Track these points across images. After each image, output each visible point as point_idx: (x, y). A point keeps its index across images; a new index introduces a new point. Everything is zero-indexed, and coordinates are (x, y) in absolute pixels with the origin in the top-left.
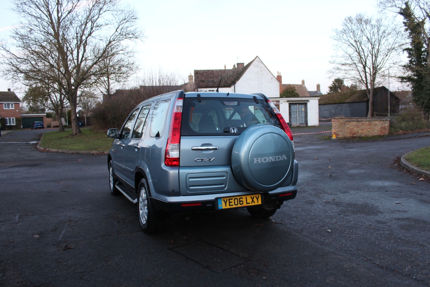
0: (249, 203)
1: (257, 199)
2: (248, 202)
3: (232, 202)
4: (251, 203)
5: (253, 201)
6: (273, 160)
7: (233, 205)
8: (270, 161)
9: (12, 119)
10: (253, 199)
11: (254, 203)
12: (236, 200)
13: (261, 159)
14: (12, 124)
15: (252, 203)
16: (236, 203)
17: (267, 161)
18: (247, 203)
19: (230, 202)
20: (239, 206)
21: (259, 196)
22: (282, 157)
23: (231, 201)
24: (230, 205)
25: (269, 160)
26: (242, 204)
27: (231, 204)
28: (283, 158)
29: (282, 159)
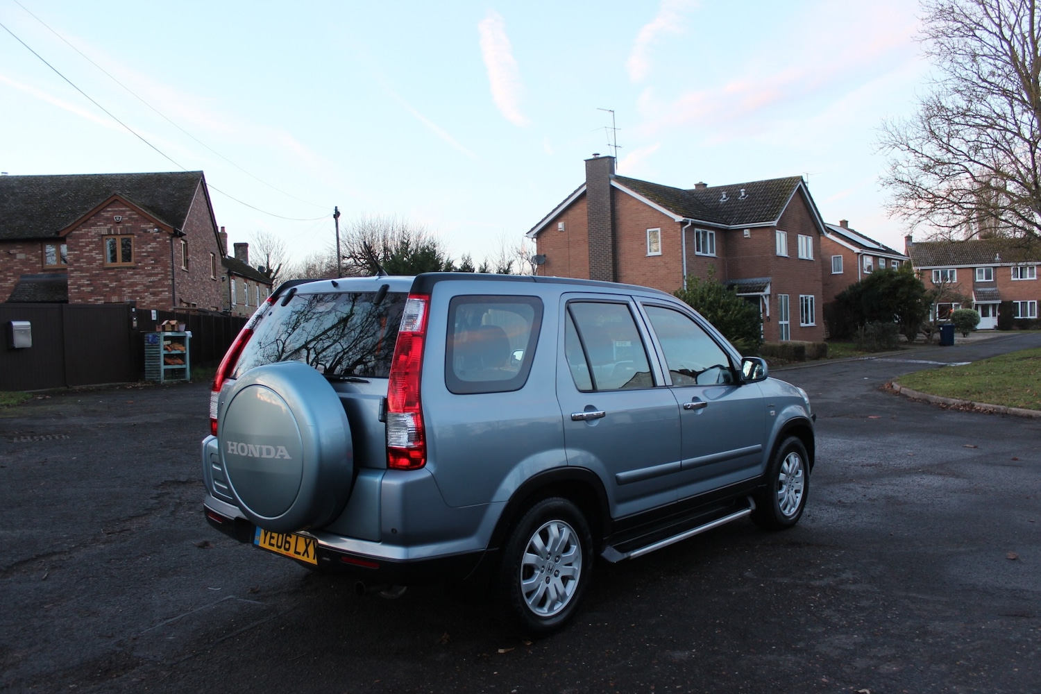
0: (299, 553)
2: (297, 550)
3: (274, 538)
4: (301, 554)
5: (306, 551)
6: (257, 455)
8: (250, 455)
9: (1031, 303)
10: (307, 546)
11: (308, 557)
12: (280, 537)
13: (237, 445)
14: (1029, 317)
15: (303, 555)
16: (279, 544)
17: (244, 454)
18: (295, 552)
19: (271, 537)
21: (310, 542)
22: (277, 450)
24: (270, 544)
25: (248, 453)
26: (288, 550)
28: (279, 453)
29: (278, 457)
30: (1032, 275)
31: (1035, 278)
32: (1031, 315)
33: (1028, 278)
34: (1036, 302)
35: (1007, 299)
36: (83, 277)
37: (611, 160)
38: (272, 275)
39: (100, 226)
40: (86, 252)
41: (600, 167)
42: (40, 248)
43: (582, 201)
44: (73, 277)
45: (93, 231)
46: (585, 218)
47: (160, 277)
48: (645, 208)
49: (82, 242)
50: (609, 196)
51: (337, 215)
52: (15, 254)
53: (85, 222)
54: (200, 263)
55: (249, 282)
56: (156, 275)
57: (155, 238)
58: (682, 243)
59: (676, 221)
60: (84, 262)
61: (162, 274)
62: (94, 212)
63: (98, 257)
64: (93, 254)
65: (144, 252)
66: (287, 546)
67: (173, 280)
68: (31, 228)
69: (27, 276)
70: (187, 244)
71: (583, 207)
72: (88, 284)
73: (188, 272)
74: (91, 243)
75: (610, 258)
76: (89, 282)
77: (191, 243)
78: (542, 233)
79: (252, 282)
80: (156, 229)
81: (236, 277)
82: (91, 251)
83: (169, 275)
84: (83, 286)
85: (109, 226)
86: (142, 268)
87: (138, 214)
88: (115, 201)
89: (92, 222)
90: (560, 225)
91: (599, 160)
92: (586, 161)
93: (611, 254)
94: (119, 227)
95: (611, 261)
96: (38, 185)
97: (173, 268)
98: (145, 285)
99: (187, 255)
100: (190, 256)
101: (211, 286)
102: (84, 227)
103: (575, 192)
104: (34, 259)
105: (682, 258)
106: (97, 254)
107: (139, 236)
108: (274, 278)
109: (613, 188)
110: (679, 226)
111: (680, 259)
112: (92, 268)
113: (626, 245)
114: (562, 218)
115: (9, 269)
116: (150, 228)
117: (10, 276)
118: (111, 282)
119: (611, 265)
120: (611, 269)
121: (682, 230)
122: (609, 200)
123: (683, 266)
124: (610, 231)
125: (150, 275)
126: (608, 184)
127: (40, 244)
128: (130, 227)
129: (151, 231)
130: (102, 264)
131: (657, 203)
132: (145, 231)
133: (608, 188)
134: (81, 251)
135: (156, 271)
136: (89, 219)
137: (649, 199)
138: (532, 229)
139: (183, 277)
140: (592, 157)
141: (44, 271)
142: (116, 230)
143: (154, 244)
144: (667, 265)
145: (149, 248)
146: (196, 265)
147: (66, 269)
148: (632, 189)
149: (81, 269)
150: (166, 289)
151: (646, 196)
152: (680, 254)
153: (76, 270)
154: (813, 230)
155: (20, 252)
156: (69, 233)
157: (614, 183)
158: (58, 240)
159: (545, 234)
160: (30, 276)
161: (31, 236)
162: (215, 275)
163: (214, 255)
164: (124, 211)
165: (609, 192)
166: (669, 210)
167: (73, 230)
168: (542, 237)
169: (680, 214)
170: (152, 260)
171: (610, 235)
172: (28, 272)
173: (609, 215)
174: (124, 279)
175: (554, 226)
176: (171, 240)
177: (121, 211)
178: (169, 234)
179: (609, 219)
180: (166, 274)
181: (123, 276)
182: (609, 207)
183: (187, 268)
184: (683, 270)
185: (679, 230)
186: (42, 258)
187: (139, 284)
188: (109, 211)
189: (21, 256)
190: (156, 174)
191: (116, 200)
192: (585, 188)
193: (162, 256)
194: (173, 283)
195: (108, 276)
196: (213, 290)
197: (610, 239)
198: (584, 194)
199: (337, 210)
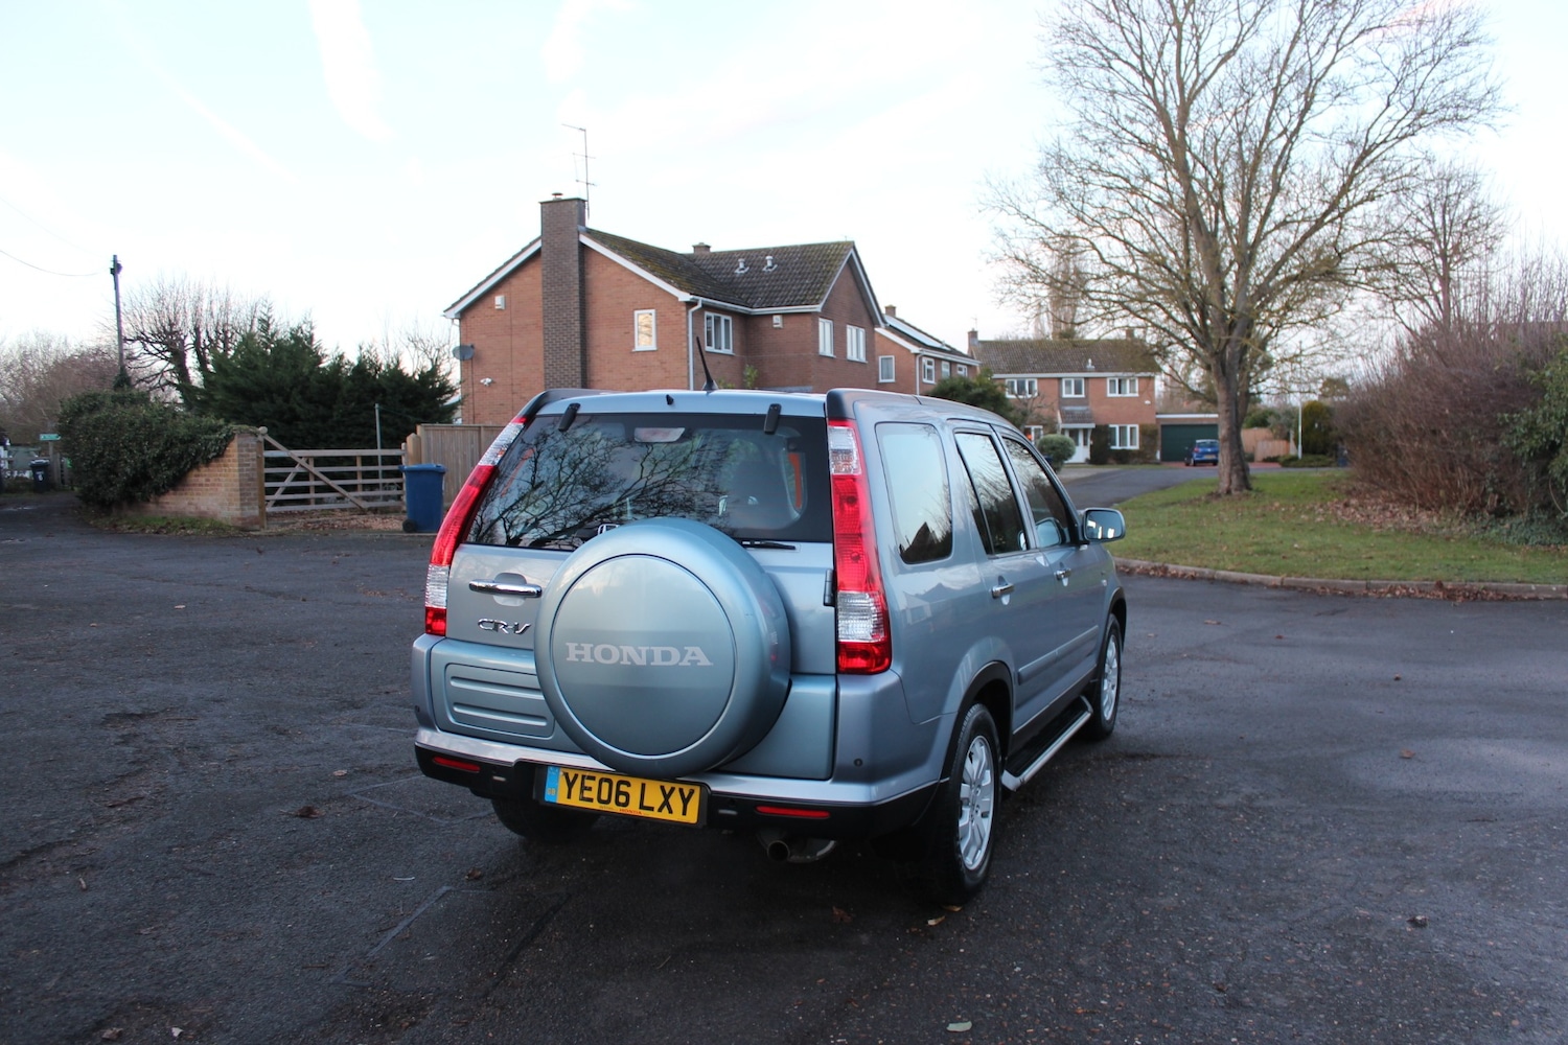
0: (651, 809)
1: (685, 801)
2: (645, 804)
3: (590, 789)
4: (656, 809)
5: (666, 803)
6: (641, 661)
7: (591, 800)
8: (625, 662)
9: (1131, 428)
10: (667, 797)
11: (671, 812)
12: (605, 786)
13: (592, 650)
14: (1129, 447)
15: (660, 810)
16: (604, 797)
18: (642, 807)
19: (584, 788)
20: (612, 807)
21: (692, 793)
22: (683, 654)
23: (588, 783)
24: (583, 799)
25: (621, 659)
26: (626, 804)
27: (587, 794)
28: (688, 657)
29: (685, 663)
30: (1132, 391)
31: (1137, 395)
32: (1131, 444)
33: (1128, 395)
34: (1137, 426)
35: (1102, 422)
37: (581, 203)
41: (563, 215)
43: (533, 264)
46: (538, 292)
48: (632, 279)
50: (576, 258)
51: (116, 269)
58: (688, 332)
59: (680, 300)
66: (622, 799)
71: (535, 273)
75: (578, 352)
78: (469, 312)
90: (499, 300)
91: (562, 204)
92: (542, 203)
93: (578, 347)
95: (578, 358)
103: (524, 250)
105: (688, 356)
109: (583, 247)
110: (684, 308)
111: (685, 356)
113: (600, 334)
114: (501, 290)
119: (578, 364)
120: (579, 369)
121: (687, 314)
122: (577, 264)
123: (688, 368)
124: (577, 311)
126: (575, 241)
131: (652, 271)
133: (576, 246)
137: (639, 266)
138: (454, 305)
140: (551, 198)
144: (664, 366)
148: (613, 249)
151: (634, 260)
152: (685, 350)
154: (865, 318)
157: (585, 240)
159: (474, 312)
165: (576, 252)
166: (669, 283)
168: (469, 316)
169: (686, 290)
171: (577, 317)
173: (577, 287)
175: (488, 301)
179: (577, 293)
182: (577, 275)
184: (688, 374)
185: (684, 314)
192: (538, 245)
197: (577, 324)
198: (538, 253)
199: (115, 261)
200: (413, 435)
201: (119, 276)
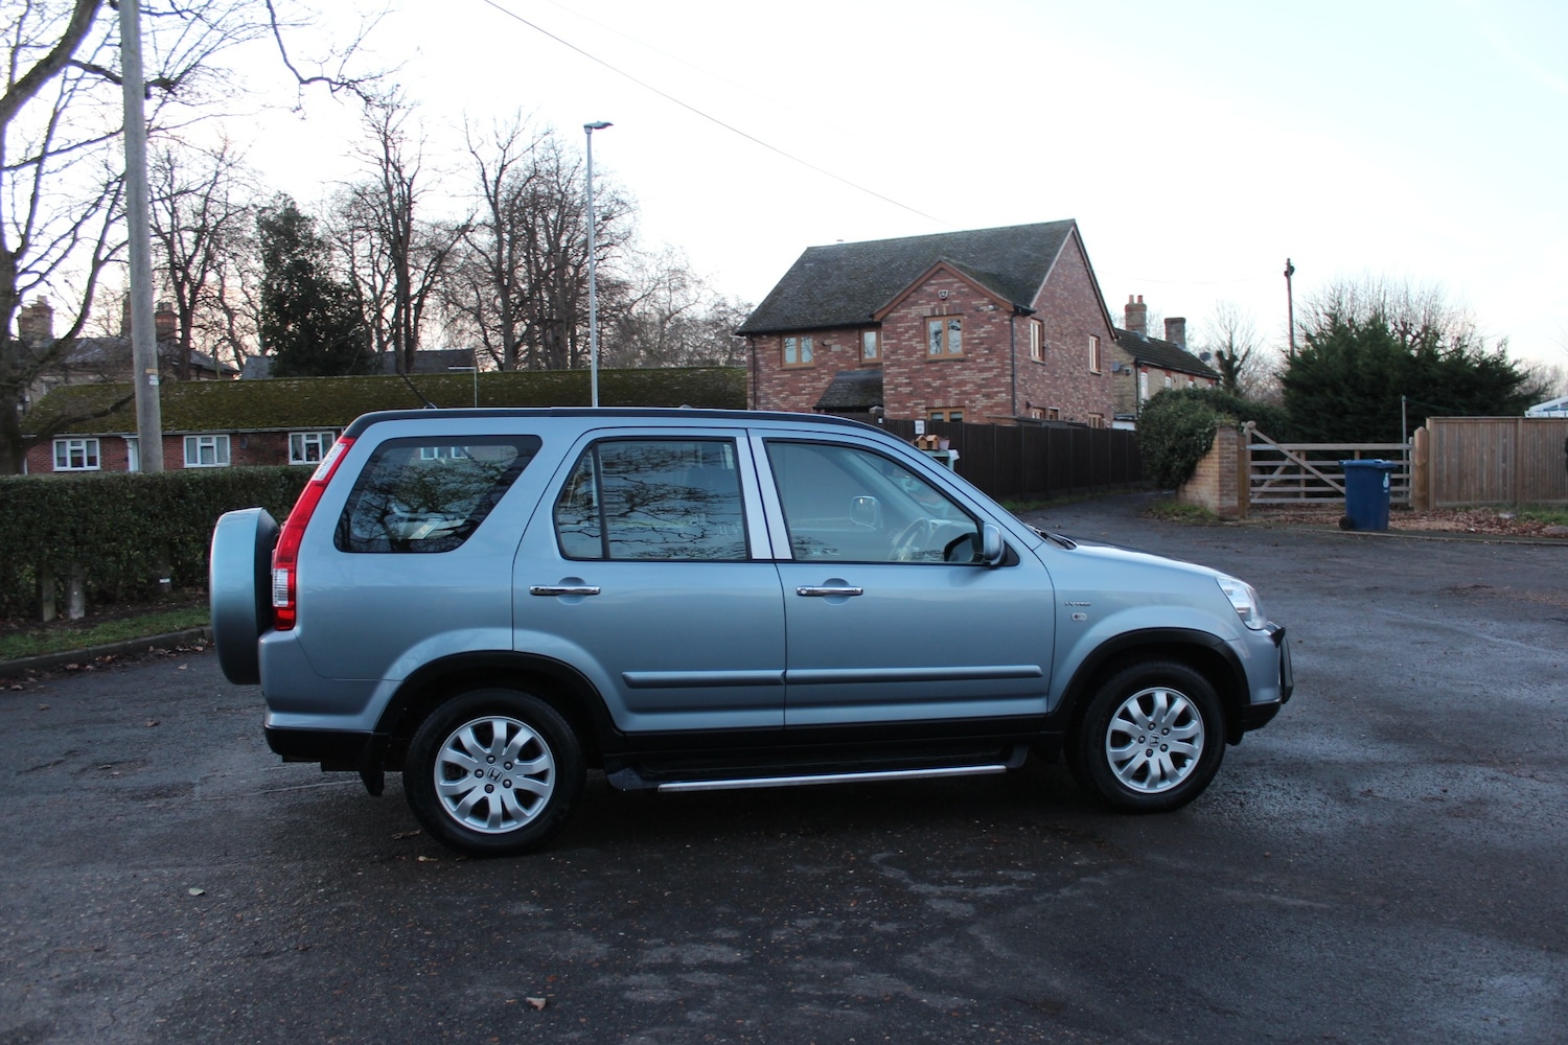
36: (900, 374)
38: (1237, 364)
39: (922, 304)
40: (905, 340)
42: (857, 336)
44: (889, 374)
45: (914, 312)
47: (995, 372)
49: (900, 327)
51: (1289, 271)
52: (829, 346)
53: (904, 301)
54: (1069, 351)
55: (1175, 375)
56: (990, 369)
57: (990, 318)
60: (902, 354)
61: (997, 368)
62: (914, 287)
63: (920, 346)
64: (913, 343)
65: (975, 339)
67: (1013, 376)
68: (849, 312)
69: (842, 374)
70: (1043, 325)
72: (907, 383)
73: (1044, 365)
74: (911, 328)
76: (907, 381)
77: (1050, 323)
79: (1181, 375)
80: (991, 307)
81: (1149, 369)
82: (910, 339)
83: (1007, 370)
84: (900, 385)
85: (933, 304)
86: (973, 360)
87: (969, 286)
88: (939, 271)
89: (912, 300)
94: (945, 305)
96: (868, 254)
97: (1013, 359)
98: (976, 384)
99: (1044, 340)
100: (1048, 342)
101: (1089, 383)
102: (903, 308)
104: (851, 352)
106: (918, 342)
107: (970, 316)
108: (1239, 369)
112: (912, 361)
115: (823, 365)
116: (984, 305)
117: (824, 374)
118: (934, 380)
125: (982, 370)
127: (857, 332)
128: (960, 305)
129: (984, 308)
130: (925, 356)
132: (977, 310)
134: (899, 339)
135: (991, 364)
136: (908, 296)
139: (1034, 371)
141: (862, 366)
142: (941, 309)
143: (988, 327)
145: (981, 332)
146: (1061, 354)
147: (881, 364)
149: (898, 363)
150: (1003, 389)
153: (892, 365)
155: (836, 343)
156: (886, 315)
158: (875, 326)
160: (848, 374)
161: (847, 322)
162: (1099, 366)
163: (1098, 338)
164: (951, 284)
167: (890, 312)
170: (986, 349)
172: (844, 367)
174: (950, 376)
176: (1011, 321)
177: (948, 283)
178: (1009, 312)
180: (1003, 368)
181: (948, 371)
183: (1043, 359)
186: (860, 349)
187: (970, 383)
188: (933, 285)
189: (836, 348)
190: (1012, 227)
191: (942, 269)
193: (999, 343)
194: (1013, 381)
195: (932, 372)
196: (1094, 389)
199: (1288, 264)
200: (1420, 428)
201: (1292, 277)
